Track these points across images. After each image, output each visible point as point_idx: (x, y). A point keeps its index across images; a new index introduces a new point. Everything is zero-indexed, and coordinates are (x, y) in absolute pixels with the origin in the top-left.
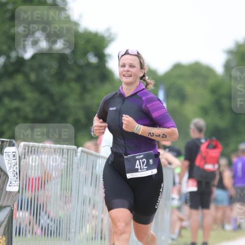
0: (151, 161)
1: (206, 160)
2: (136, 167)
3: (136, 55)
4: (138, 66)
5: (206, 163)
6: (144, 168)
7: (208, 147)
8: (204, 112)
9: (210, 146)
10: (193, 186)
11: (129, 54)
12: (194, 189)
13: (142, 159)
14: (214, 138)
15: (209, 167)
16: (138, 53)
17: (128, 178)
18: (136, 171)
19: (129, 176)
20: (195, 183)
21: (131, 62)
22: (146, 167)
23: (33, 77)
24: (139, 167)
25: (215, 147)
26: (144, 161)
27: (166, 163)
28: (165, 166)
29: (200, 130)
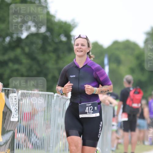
0: (96, 108)
6: (91, 112)
11: (81, 37)
12: (126, 119)
19: (81, 116)
27: (109, 103)
28: (108, 105)
29: (129, 82)
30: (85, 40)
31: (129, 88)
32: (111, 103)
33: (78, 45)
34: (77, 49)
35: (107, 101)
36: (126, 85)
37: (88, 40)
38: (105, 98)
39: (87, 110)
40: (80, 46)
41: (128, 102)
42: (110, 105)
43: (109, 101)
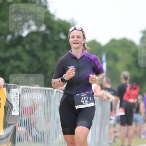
0: (90, 98)
1: (129, 97)
2: (82, 102)
3: (81, 30)
4: (82, 37)
5: (130, 98)
6: (87, 102)
7: (131, 89)
8: (129, 68)
9: (132, 88)
10: (122, 112)
11: (76, 30)
12: (123, 114)
13: (85, 96)
14: (134, 84)
15: (131, 100)
16: (82, 29)
17: (76, 108)
18: (82, 104)
19: (77, 107)
20: (123, 110)
21: (78, 35)
22: (88, 102)
23: (28, 47)
24: (83, 102)
25: (135, 89)
26: (87, 98)
27: (106, 98)
28: (105, 100)
29: (126, 78)
30: (81, 32)
31: (126, 84)
32: (108, 98)
33: (73, 37)
34: (73, 41)
35: (105, 97)
36: (123, 81)
37: (83, 32)
38: (103, 93)
39: (82, 101)
40: (76, 38)
41: (125, 97)
42: (108, 100)
43: (107, 96)
